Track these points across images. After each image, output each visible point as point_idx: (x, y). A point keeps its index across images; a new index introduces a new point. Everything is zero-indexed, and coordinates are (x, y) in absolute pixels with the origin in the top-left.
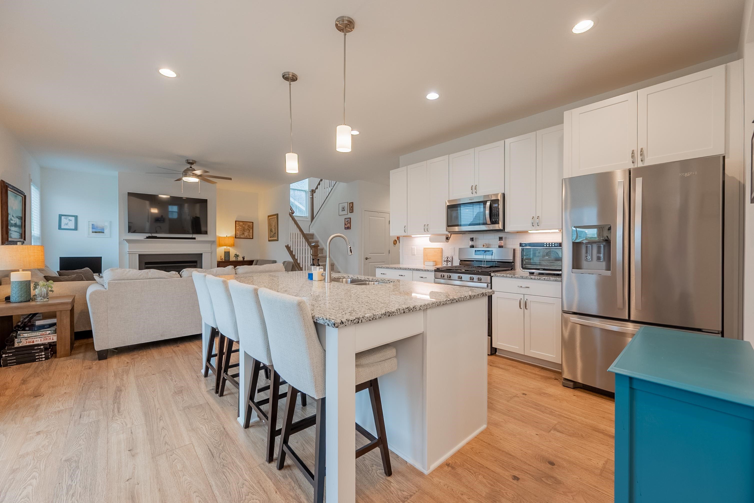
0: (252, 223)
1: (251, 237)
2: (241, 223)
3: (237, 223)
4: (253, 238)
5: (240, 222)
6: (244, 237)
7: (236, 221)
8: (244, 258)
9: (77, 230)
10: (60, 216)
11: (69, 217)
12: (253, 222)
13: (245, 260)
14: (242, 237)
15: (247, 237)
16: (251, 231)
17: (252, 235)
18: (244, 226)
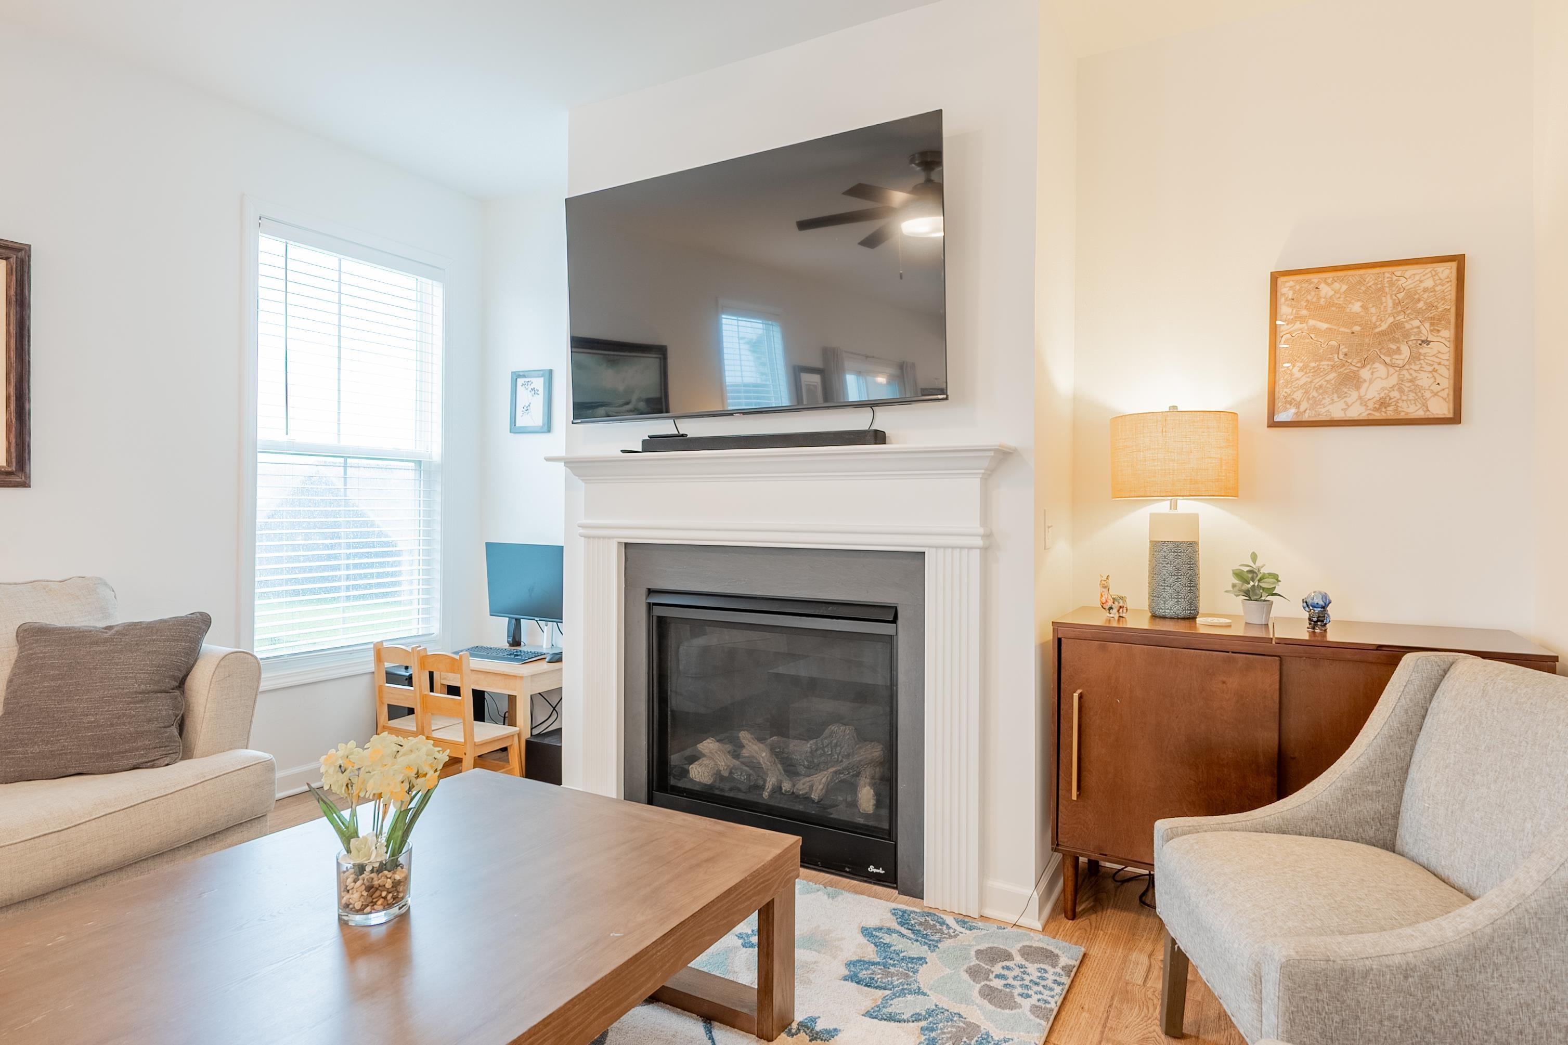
0: (1448, 271)
1: (1442, 408)
2: (1325, 290)
3: (1287, 287)
4: (1456, 419)
5: (1315, 278)
6: (1356, 412)
7: (1275, 277)
8: (1319, 619)
9: (549, 431)
10: (516, 376)
11: (532, 380)
12: (1459, 260)
13: (1334, 635)
14: (1338, 415)
15: (1389, 413)
16: (1441, 347)
17: (1446, 383)
18: (1356, 307)
